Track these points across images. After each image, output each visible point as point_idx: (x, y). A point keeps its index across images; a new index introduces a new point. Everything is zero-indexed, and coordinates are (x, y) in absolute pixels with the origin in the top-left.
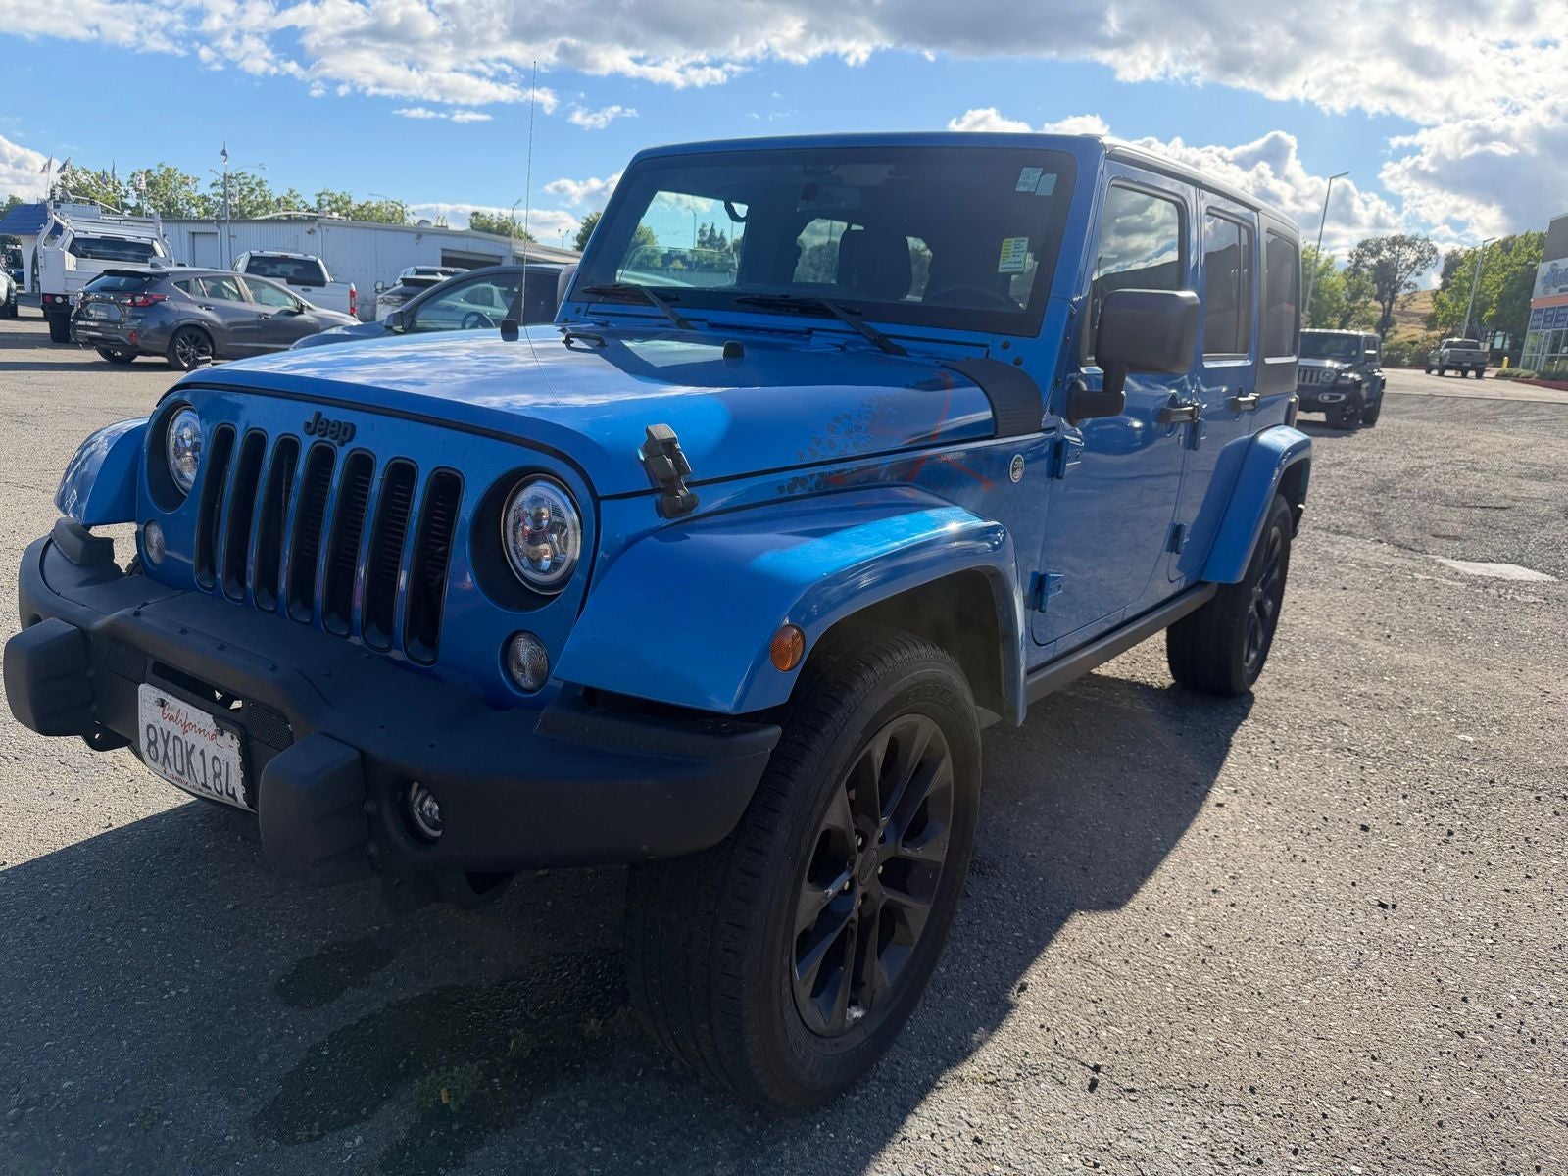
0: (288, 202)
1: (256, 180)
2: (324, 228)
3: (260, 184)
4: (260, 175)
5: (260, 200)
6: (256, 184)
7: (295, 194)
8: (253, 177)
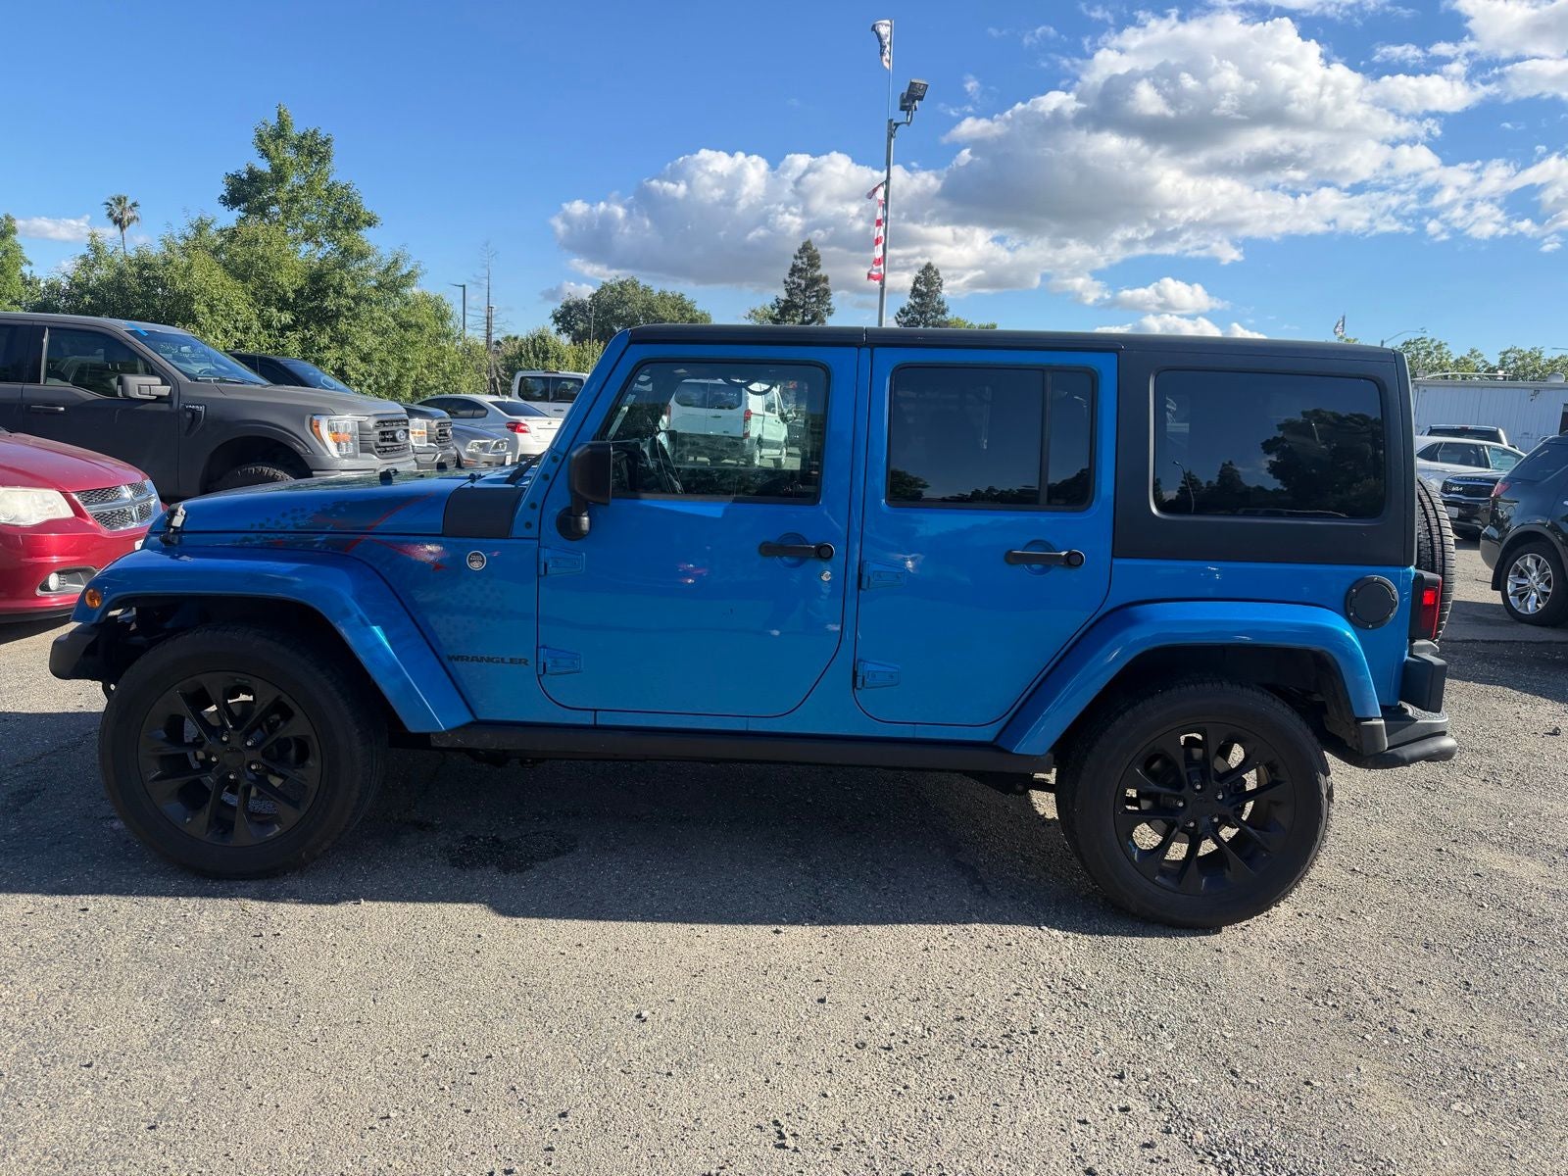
0: (1466, 363)
1: (1436, 343)
2: (1421, 388)
3: (1439, 347)
4: (1440, 339)
5: (1437, 362)
6: (1435, 348)
7: (1477, 353)
8: (1432, 340)
